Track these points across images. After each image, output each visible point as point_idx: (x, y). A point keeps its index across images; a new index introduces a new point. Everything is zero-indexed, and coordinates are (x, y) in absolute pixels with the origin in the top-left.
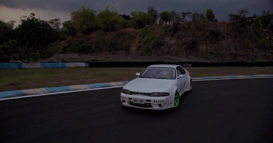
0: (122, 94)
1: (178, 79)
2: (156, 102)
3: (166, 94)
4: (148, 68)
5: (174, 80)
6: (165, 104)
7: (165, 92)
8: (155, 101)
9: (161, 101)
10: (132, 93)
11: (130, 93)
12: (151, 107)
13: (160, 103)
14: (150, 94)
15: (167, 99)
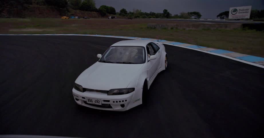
0: (74, 91)
1: (148, 62)
2: (117, 102)
3: (130, 90)
4: (111, 48)
5: (143, 64)
6: (128, 104)
7: (129, 87)
8: (115, 101)
9: (123, 101)
10: (85, 90)
11: (82, 90)
12: (111, 107)
13: (122, 103)
14: (108, 91)
15: (132, 96)
